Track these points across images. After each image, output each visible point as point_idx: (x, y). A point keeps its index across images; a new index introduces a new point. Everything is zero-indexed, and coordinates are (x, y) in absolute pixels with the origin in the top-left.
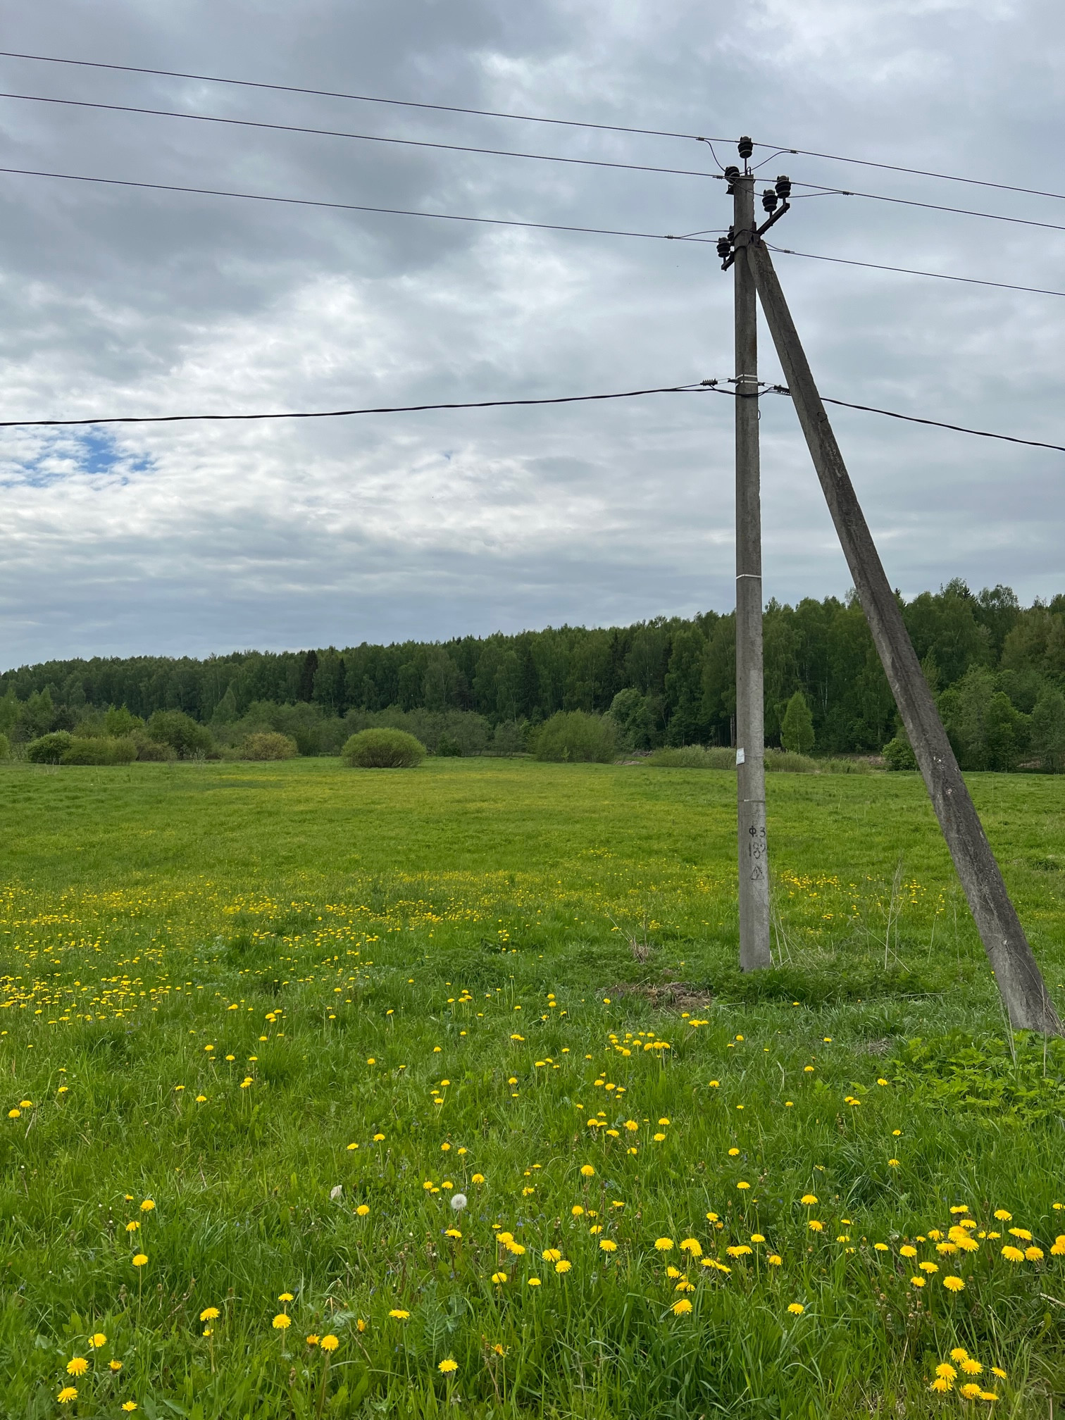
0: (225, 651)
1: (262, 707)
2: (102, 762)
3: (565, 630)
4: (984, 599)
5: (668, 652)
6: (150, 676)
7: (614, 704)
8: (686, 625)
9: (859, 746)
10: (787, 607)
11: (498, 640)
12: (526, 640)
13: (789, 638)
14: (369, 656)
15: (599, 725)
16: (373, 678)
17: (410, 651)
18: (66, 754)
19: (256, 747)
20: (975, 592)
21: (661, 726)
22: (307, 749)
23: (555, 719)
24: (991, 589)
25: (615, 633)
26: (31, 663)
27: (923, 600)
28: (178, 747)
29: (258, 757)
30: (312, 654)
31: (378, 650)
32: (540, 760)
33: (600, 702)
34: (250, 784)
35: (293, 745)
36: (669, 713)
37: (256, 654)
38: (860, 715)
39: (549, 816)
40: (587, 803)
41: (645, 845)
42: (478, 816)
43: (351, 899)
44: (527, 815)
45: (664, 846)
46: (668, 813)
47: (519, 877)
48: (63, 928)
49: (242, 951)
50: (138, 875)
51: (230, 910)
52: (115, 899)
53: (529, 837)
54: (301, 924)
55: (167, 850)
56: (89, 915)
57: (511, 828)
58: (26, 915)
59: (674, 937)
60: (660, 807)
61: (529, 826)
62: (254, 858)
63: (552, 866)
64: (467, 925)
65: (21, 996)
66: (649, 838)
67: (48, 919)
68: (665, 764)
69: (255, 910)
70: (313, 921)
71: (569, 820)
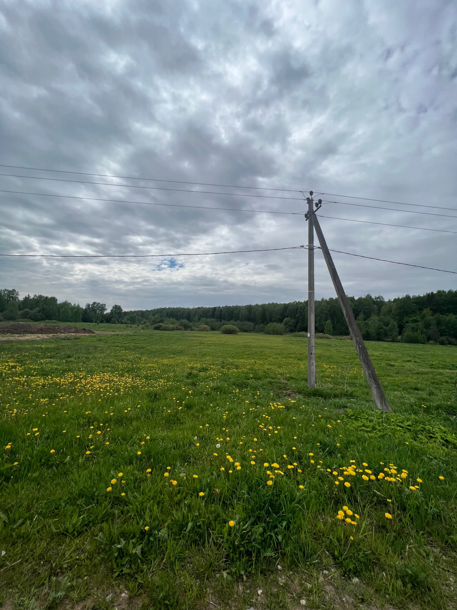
0: (196, 307)
1: (203, 319)
2: (169, 330)
3: (273, 304)
4: (375, 299)
5: (297, 309)
6: (180, 312)
7: (284, 321)
8: (301, 303)
9: (344, 334)
10: (326, 300)
11: (257, 305)
12: (263, 306)
13: (327, 307)
14: (228, 308)
15: (280, 326)
16: (228, 313)
17: (237, 308)
18: (161, 328)
19: (202, 328)
20: (373, 297)
21: (295, 327)
22: (213, 329)
23: (269, 325)
24: (377, 296)
25: (285, 305)
26: (156, 308)
27: (360, 299)
28: (185, 328)
29: (202, 330)
30: (215, 307)
31: (229, 307)
32: (266, 334)
33: (281, 321)
34: (199, 337)
35: (210, 328)
36: (297, 324)
37: (203, 307)
38: (344, 326)
39: (267, 347)
40: (276, 345)
41: (289, 355)
42: (250, 347)
43: (217, 365)
44: (262, 347)
45: (293, 356)
46: (295, 348)
47: (257, 361)
48: (153, 367)
49: (190, 375)
50: (172, 356)
51: (189, 365)
52: (166, 361)
53: (261, 352)
54: (205, 370)
55: (179, 350)
56: (160, 365)
57: (257, 350)
58: (146, 364)
59: (293, 378)
60: (293, 346)
61: (261, 350)
62: (198, 354)
63: (266, 359)
64: (243, 372)
65: (139, 383)
66: (290, 354)
67: (150, 365)
68: (296, 336)
69: (195, 366)
70: (208, 369)
71: (271, 349)
